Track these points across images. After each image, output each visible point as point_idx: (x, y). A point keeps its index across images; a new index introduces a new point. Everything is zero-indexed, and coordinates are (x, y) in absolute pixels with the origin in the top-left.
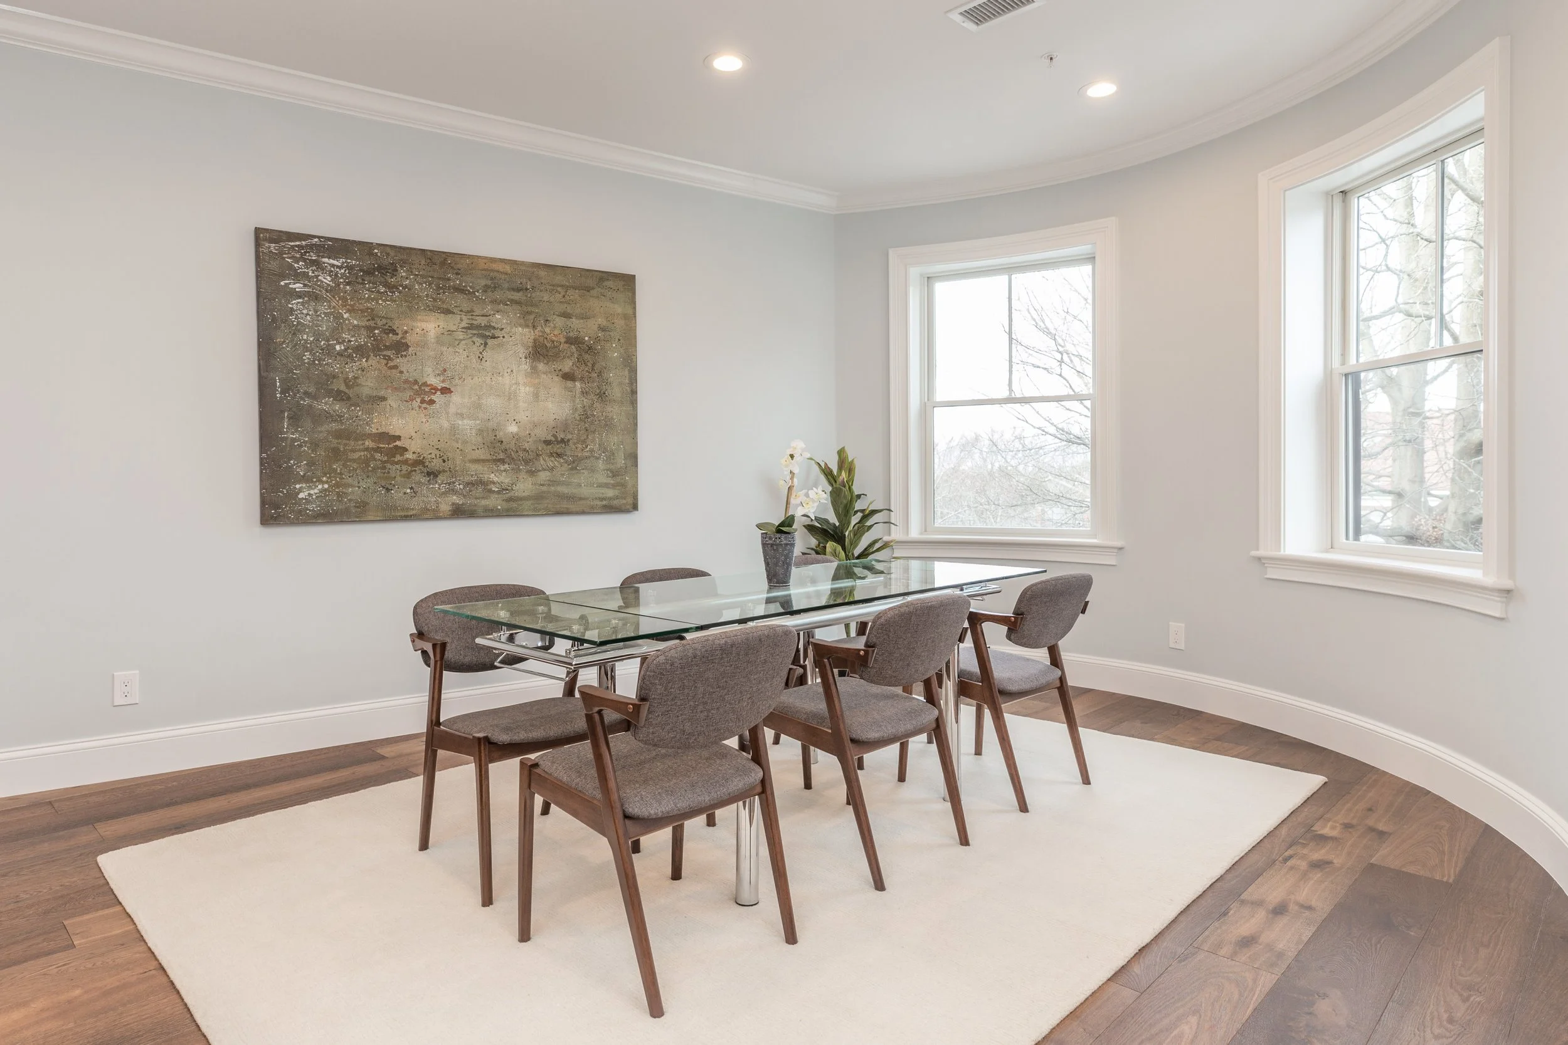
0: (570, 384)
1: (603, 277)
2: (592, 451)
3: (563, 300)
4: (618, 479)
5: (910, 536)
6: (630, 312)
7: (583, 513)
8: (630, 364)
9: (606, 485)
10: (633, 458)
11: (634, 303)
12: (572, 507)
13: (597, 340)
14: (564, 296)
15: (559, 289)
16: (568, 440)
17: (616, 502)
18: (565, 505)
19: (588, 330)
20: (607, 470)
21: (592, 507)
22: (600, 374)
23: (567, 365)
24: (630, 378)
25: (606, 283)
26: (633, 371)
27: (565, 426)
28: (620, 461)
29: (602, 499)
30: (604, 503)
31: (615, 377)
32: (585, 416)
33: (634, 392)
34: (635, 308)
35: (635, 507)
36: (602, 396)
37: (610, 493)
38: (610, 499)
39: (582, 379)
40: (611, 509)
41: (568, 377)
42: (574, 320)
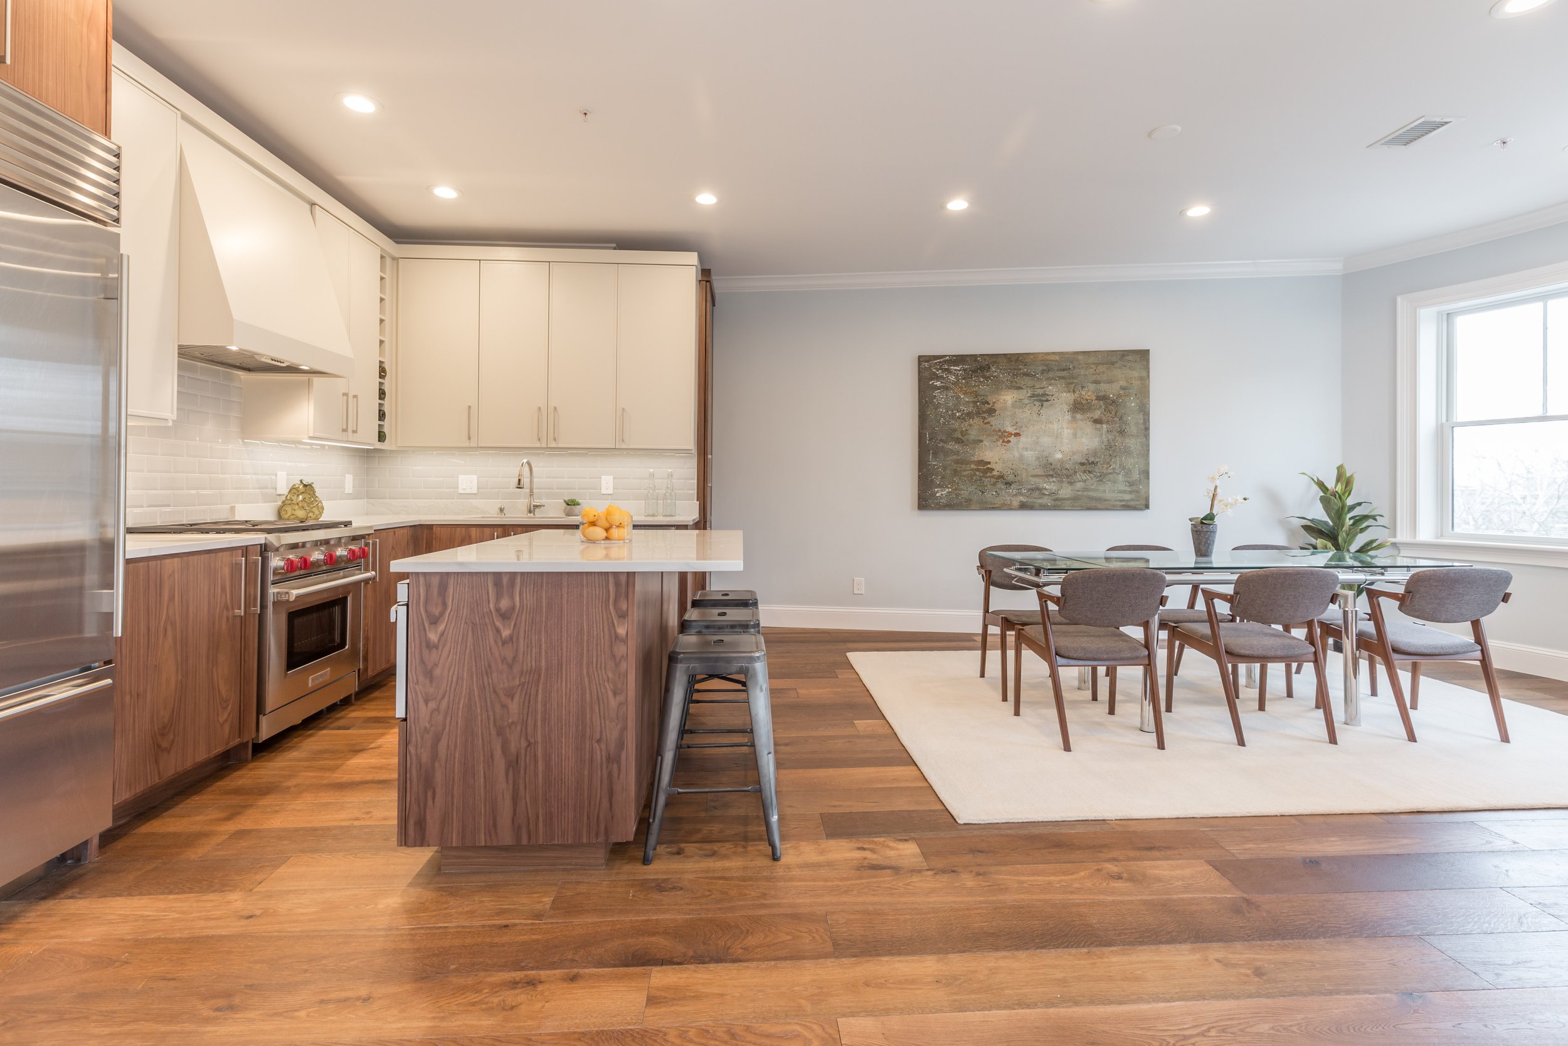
0: (1098, 426)
1: (1124, 354)
2: (1114, 469)
3: (1095, 372)
4: (1134, 488)
5: (1417, 539)
6: (1145, 374)
7: (1107, 509)
8: (1144, 410)
9: (1124, 492)
10: (1146, 473)
11: (1149, 369)
12: (1099, 506)
13: (1119, 396)
14: (1095, 370)
15: (1092, 366)
16: (1097, 462)
17: (1132, 503)
18: (1094, 504)
19: (1112, 390)
20: (1125, 482)
21: (1114, 506)
22: (1121, 418)
23: (1097, 414)
24: (1144, 419)
25: (1126, 358)
26: (1146, 414)
27: (1095, 453)
28: (1136, 476)
29: (1121, 501)
30: (1123, 503)
31: (1133, 420)
32: (1109, 446)
33: (1147, 429)
34: (1149, 372)
35: (1147, 507)
36: (1122, 432)
37: (1127, 497)
38: (1127, 501)
39: (1107, 422)
40: (1127, 507)
41: (1097, 421)
42: (1102, 384)
